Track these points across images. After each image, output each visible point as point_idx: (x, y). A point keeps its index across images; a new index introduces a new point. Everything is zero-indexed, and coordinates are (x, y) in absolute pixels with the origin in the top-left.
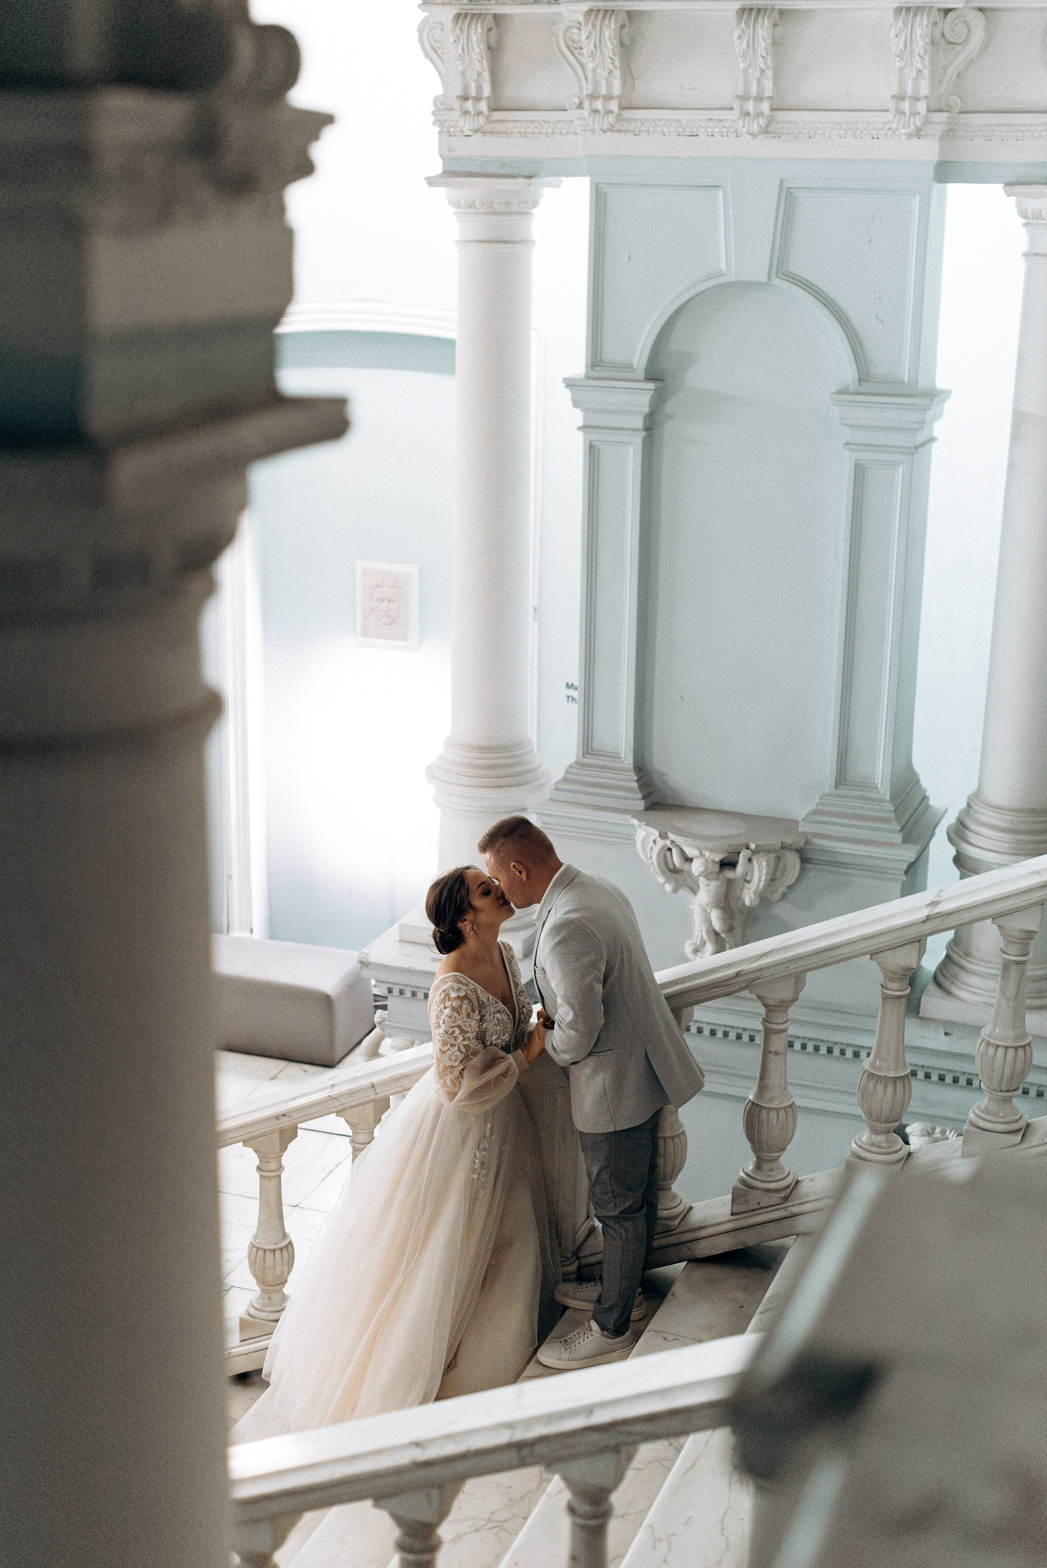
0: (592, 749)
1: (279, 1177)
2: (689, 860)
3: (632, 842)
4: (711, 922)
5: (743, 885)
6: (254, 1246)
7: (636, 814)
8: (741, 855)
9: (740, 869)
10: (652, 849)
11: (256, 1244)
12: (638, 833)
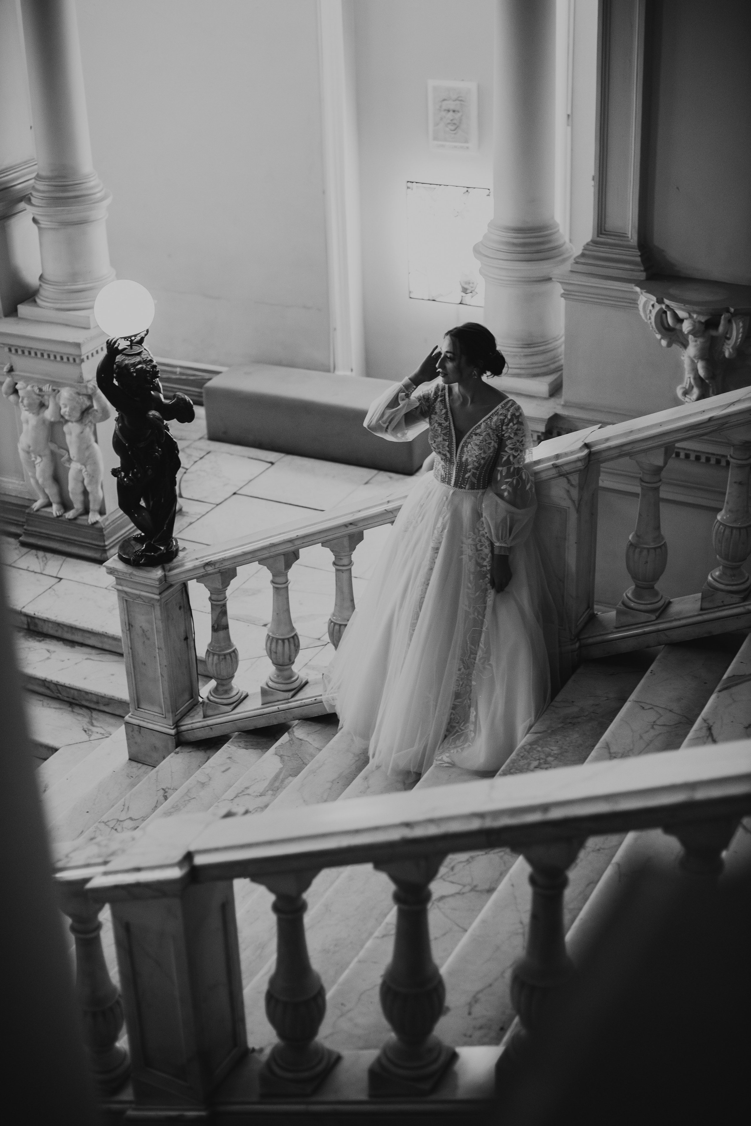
0: (605, 231)
1: (350, 570)
2: (681, 321)
3: (636, 306)
4: (697, 371)
5: (725, 341)
6: (332, 622)
7: (639, 284)
8: (723, 317)
9: (721, 328)
10: (651, 311)
11: (333, 620)
12: (640, 299)
